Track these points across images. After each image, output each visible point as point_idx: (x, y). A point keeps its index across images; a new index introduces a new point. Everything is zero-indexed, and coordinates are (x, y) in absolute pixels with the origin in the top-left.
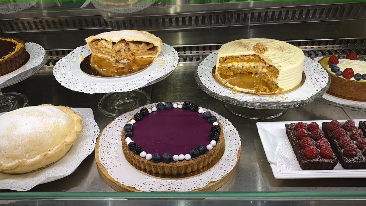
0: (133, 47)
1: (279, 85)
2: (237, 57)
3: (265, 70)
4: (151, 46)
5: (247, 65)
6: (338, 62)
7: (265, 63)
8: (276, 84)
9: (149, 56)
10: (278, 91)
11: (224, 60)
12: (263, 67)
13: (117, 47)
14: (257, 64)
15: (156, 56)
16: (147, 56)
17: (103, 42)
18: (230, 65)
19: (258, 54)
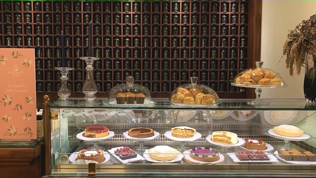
0: (187, 131)
1: (232, 142)
2: (218, 135)
3: (227, 139)
4: (193, 131)
5: (221, 138)
6: (248, 140)
7: (227, 137)
8: (231, 142)
9: (192, 134)
10: (232, 144)
11: (214, 136)
12: (226, 138)
13: (183, 131)
14: (224, 138)
15: (194, 134)
16: (191, 134)
17: (178, 129)
18: (216, 138)
19: (224, 135)
